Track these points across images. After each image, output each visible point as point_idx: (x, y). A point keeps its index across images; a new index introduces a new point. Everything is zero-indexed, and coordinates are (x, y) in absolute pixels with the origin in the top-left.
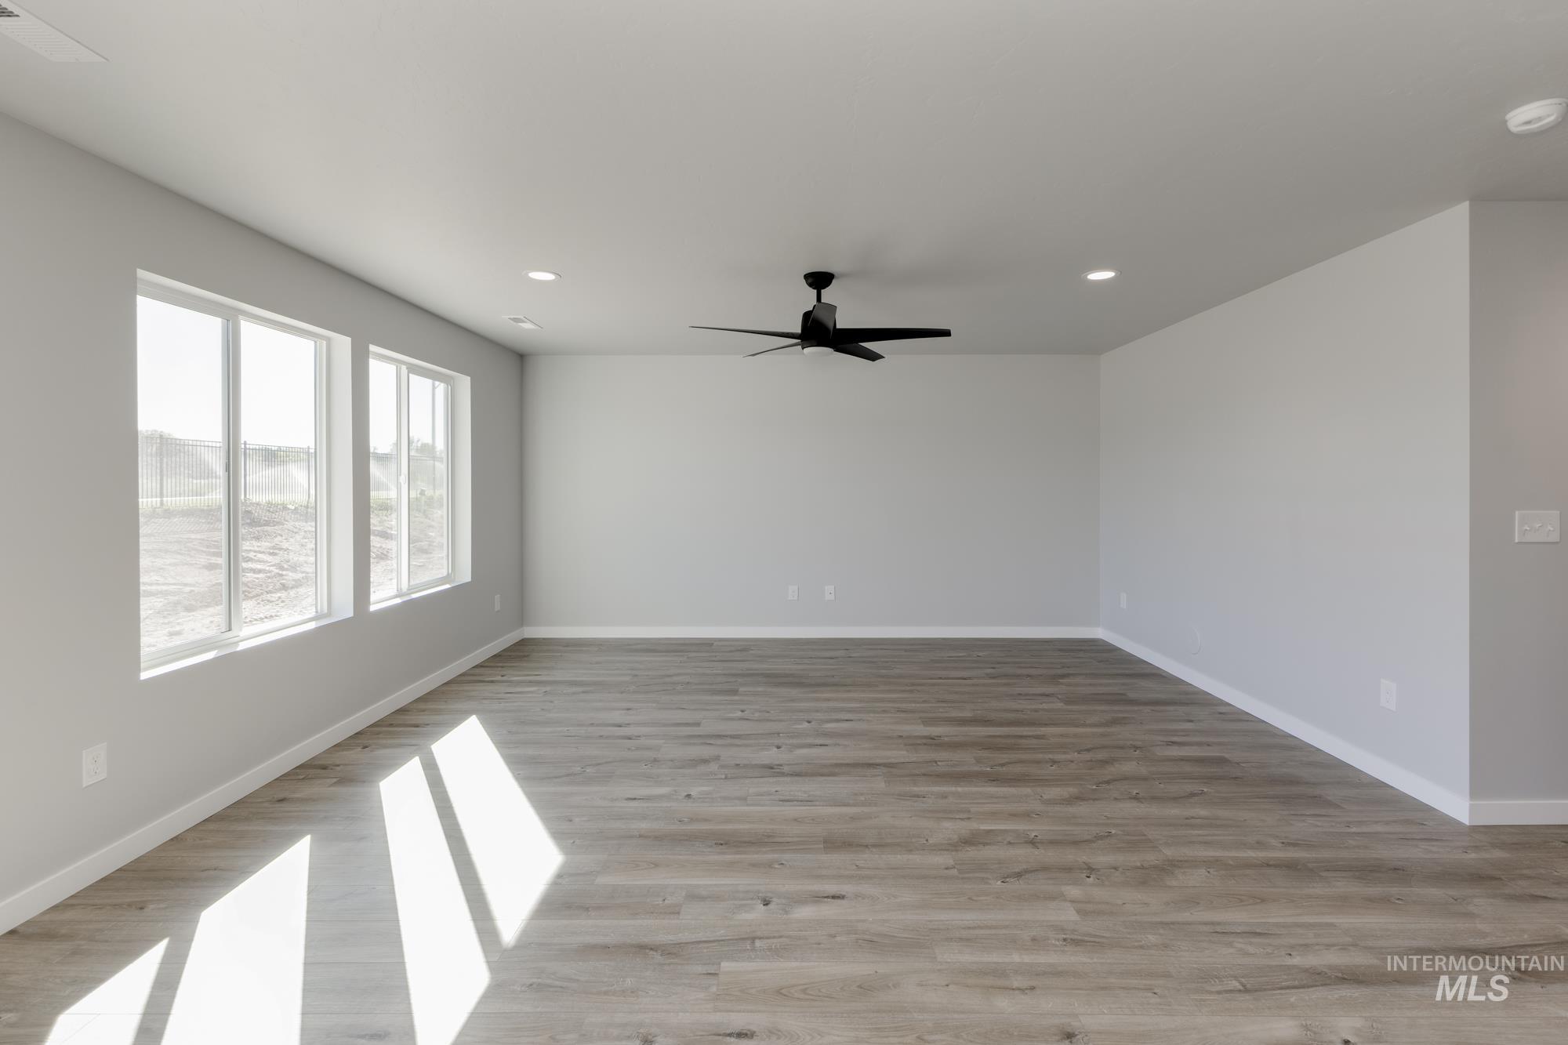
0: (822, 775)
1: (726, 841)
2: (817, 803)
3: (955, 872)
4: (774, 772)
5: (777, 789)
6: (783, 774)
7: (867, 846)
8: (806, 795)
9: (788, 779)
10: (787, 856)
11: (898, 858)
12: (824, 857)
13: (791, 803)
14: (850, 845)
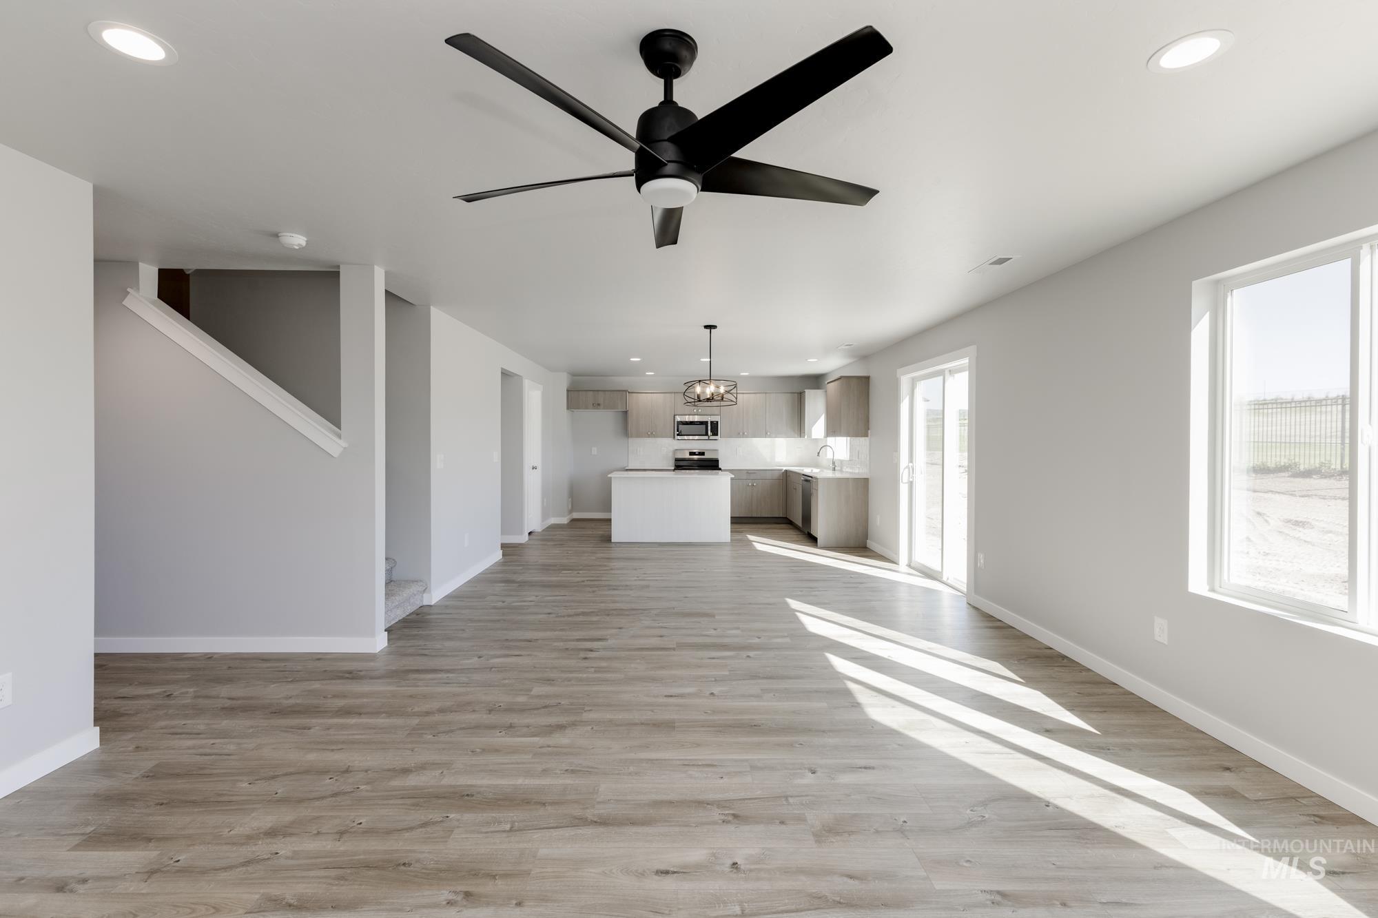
0: (671, 803)
1: (753, 728)
2: (678, 763)
3: (587, 708)
4: (730, 808)
5: (722, 781)
6: (720, 804)
7: (642, 724)
8: (690, 772)
9: (711, 796)
10: (703, 717)
11: (620, 716)
12: (676, 717)
13: (704, 763)
14: (654, 725)
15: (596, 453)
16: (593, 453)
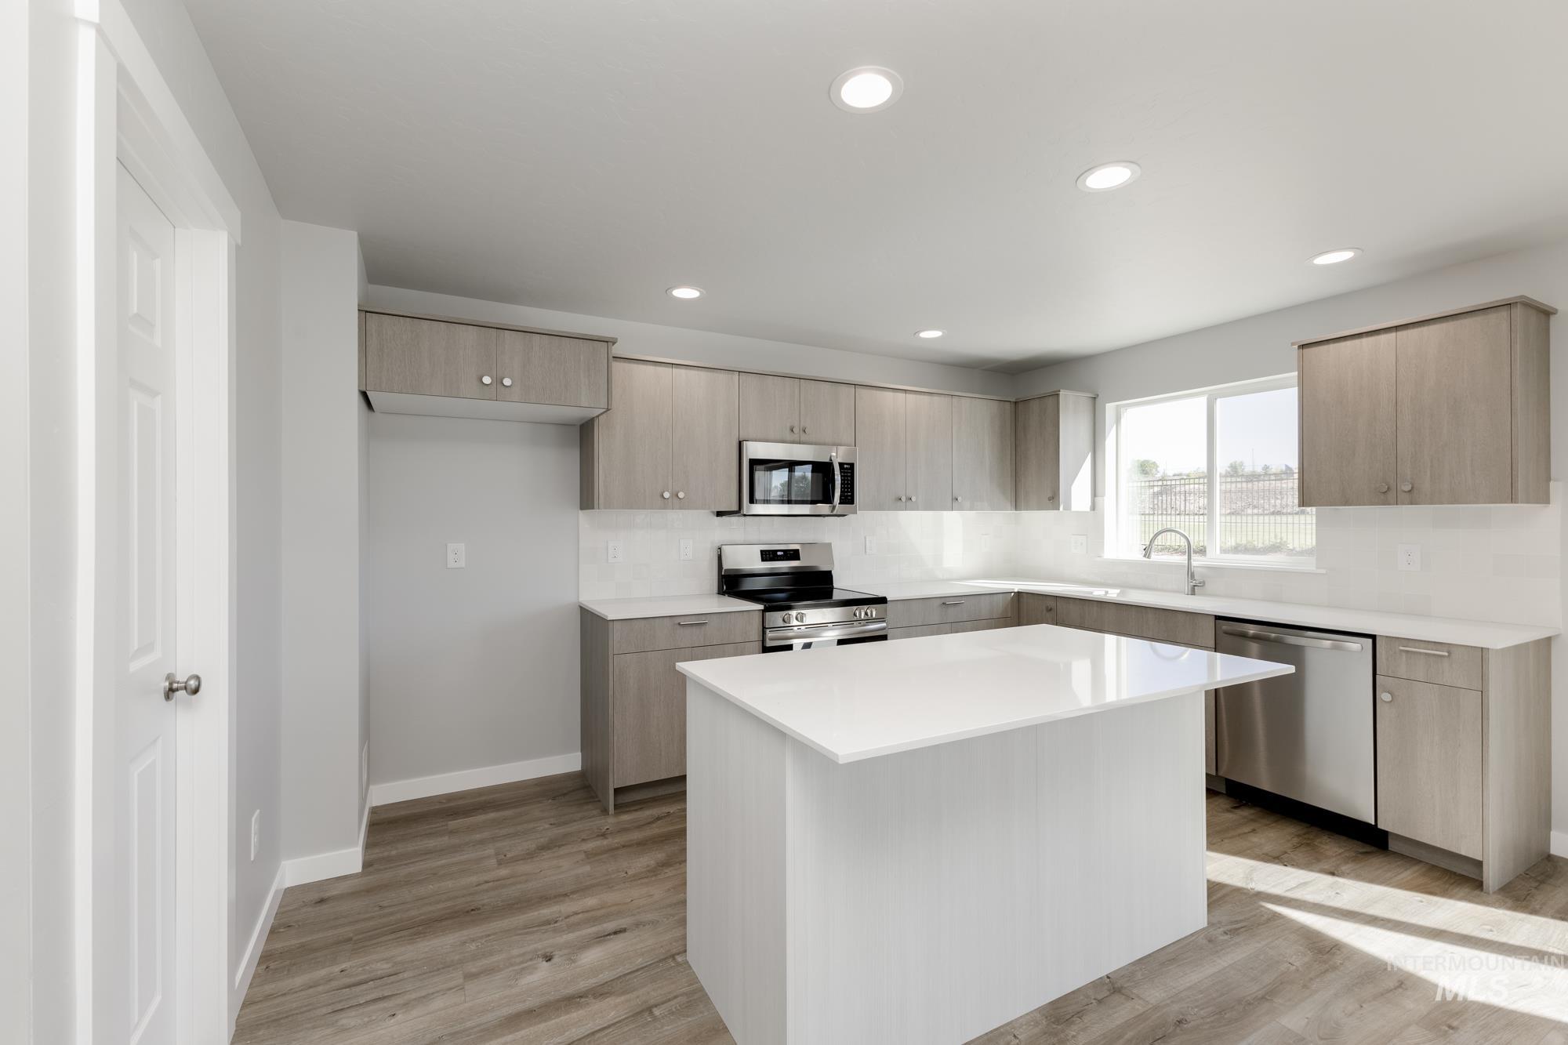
15: (462, 564)
16: (451, 564)
